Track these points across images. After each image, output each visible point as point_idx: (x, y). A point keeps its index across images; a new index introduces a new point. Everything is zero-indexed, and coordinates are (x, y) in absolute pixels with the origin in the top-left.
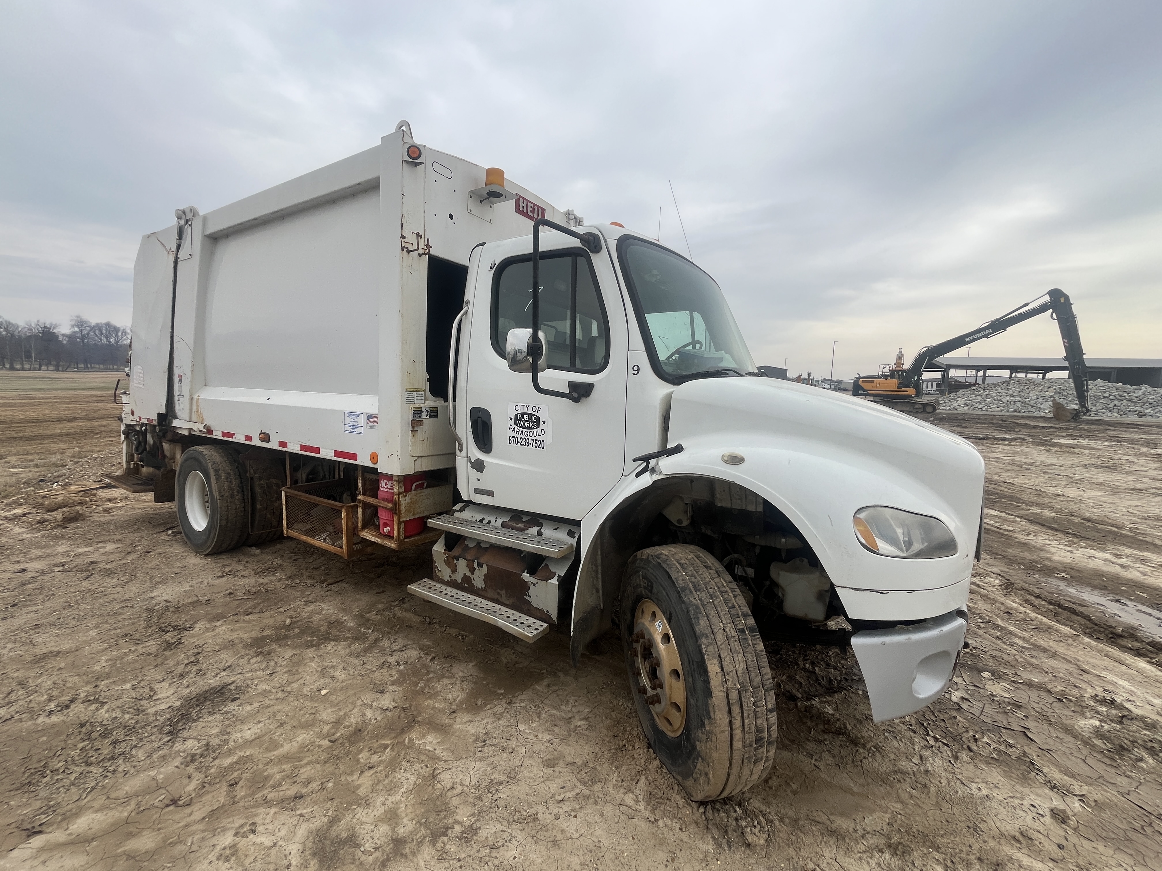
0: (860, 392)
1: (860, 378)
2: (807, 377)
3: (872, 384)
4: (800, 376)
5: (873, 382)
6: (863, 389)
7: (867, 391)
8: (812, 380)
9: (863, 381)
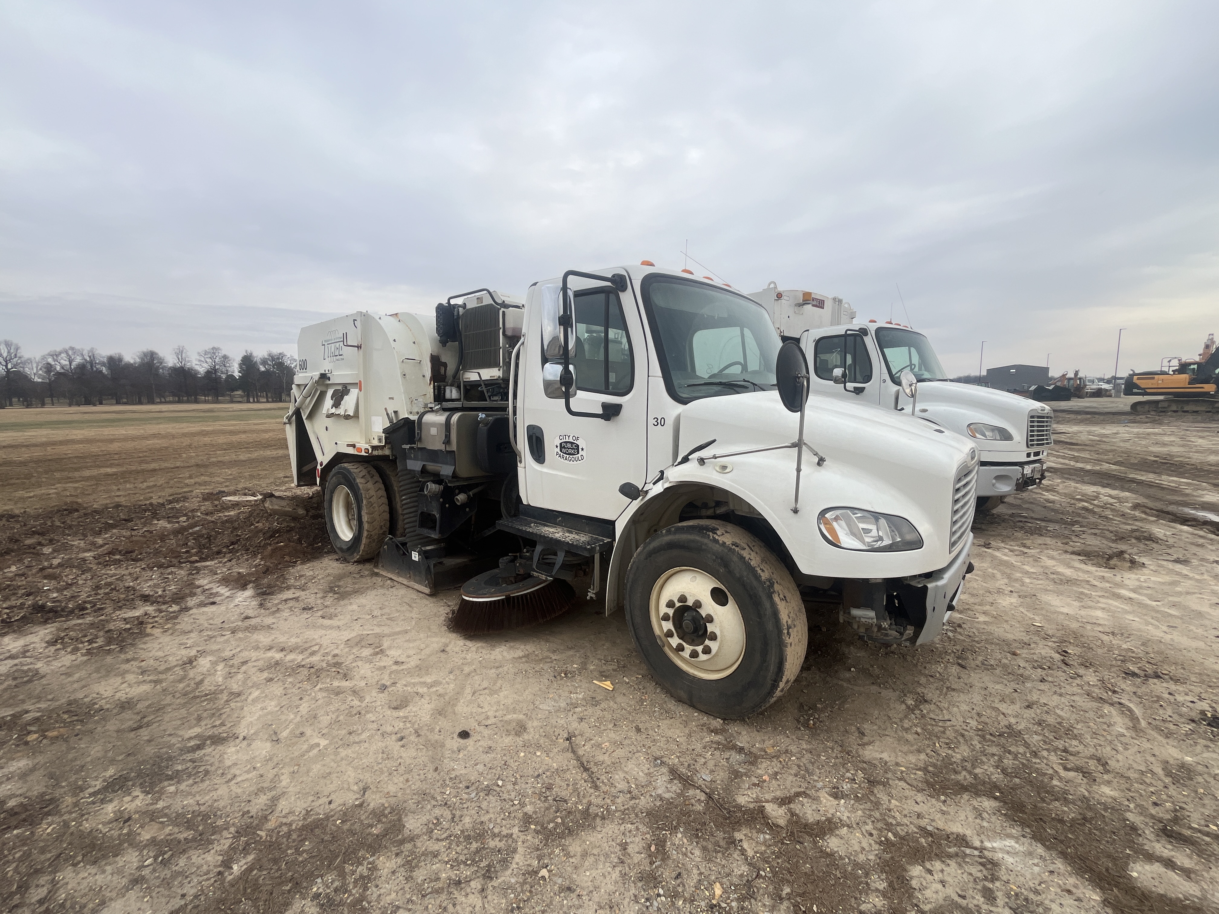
0: (1135, 390)
1: (1135, 374)
2: (1072, 376)
3: (1152, 381)
4: (1064, 375)
5: (1153, 378)
6: (1138, 387)
7: (1142, 389)
8: (1080, 379)
9: (1138, 379)
